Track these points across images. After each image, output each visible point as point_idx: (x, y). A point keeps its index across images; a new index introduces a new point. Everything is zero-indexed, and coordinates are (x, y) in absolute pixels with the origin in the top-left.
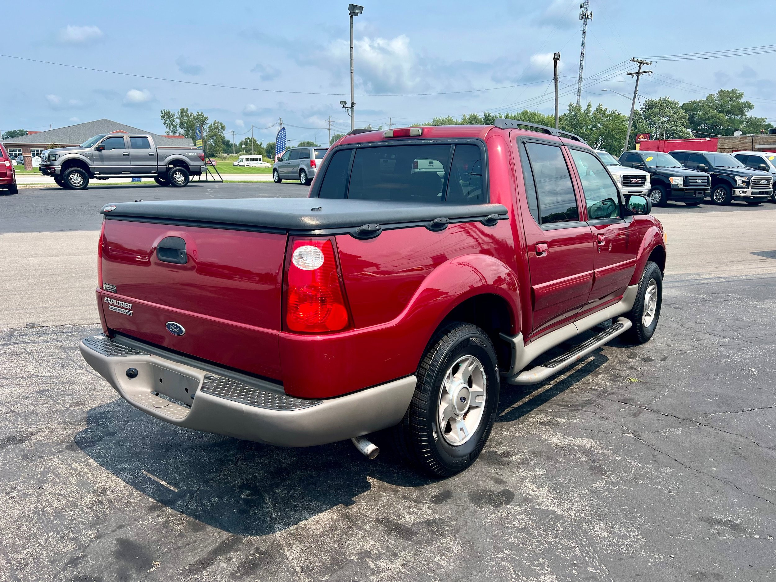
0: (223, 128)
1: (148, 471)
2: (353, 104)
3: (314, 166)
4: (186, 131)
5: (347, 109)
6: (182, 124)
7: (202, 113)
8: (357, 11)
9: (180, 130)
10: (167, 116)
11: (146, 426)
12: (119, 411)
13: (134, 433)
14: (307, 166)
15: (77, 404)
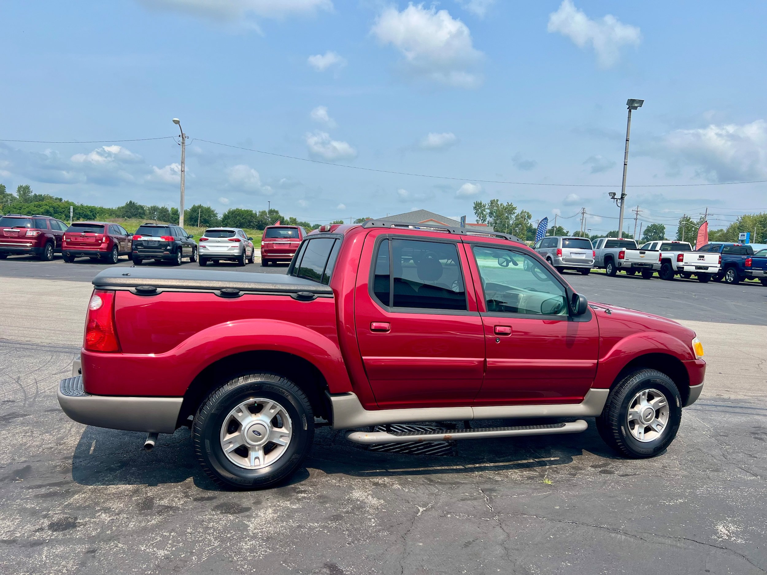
0: (529, 217)
2: (623, 195)
3: (560, 255)
4: (495, 220)
5: (616, 200)
6: (491, 214)
7: (512, 203)
8: (636, 105)
9: (488, 219)
10: (478, 207)
14: (553, 254)
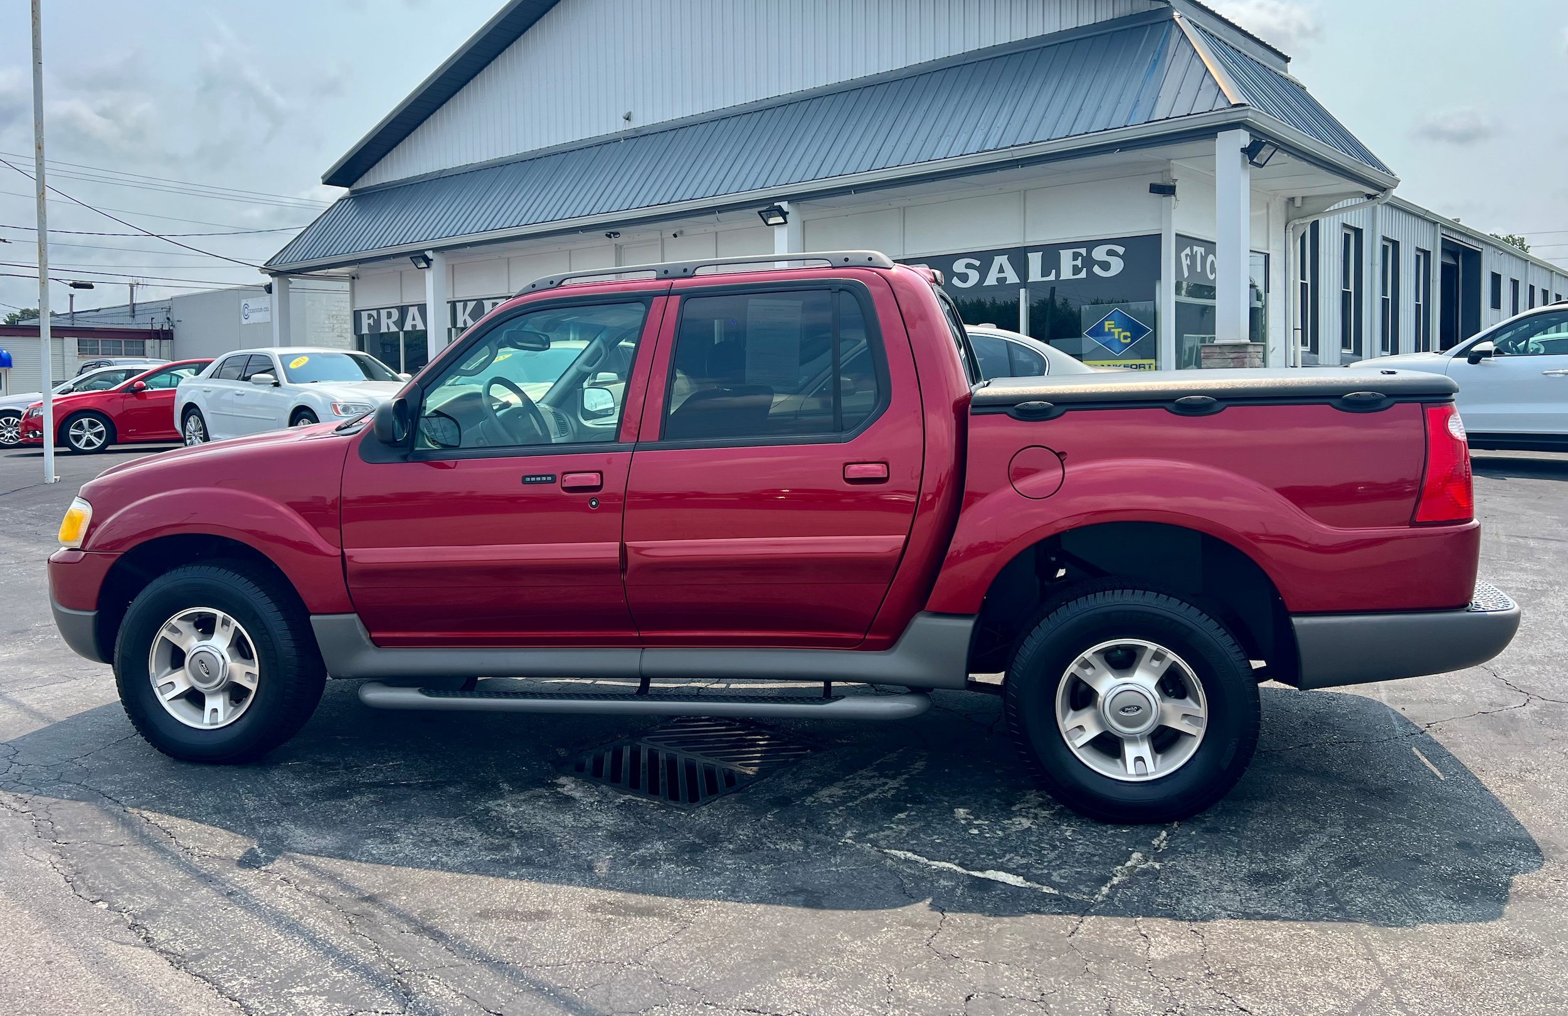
1: (1434, 776)
11: (1389, 837)
12: (1425, 891)
13: (1421, 832)
15: (1521, 952)
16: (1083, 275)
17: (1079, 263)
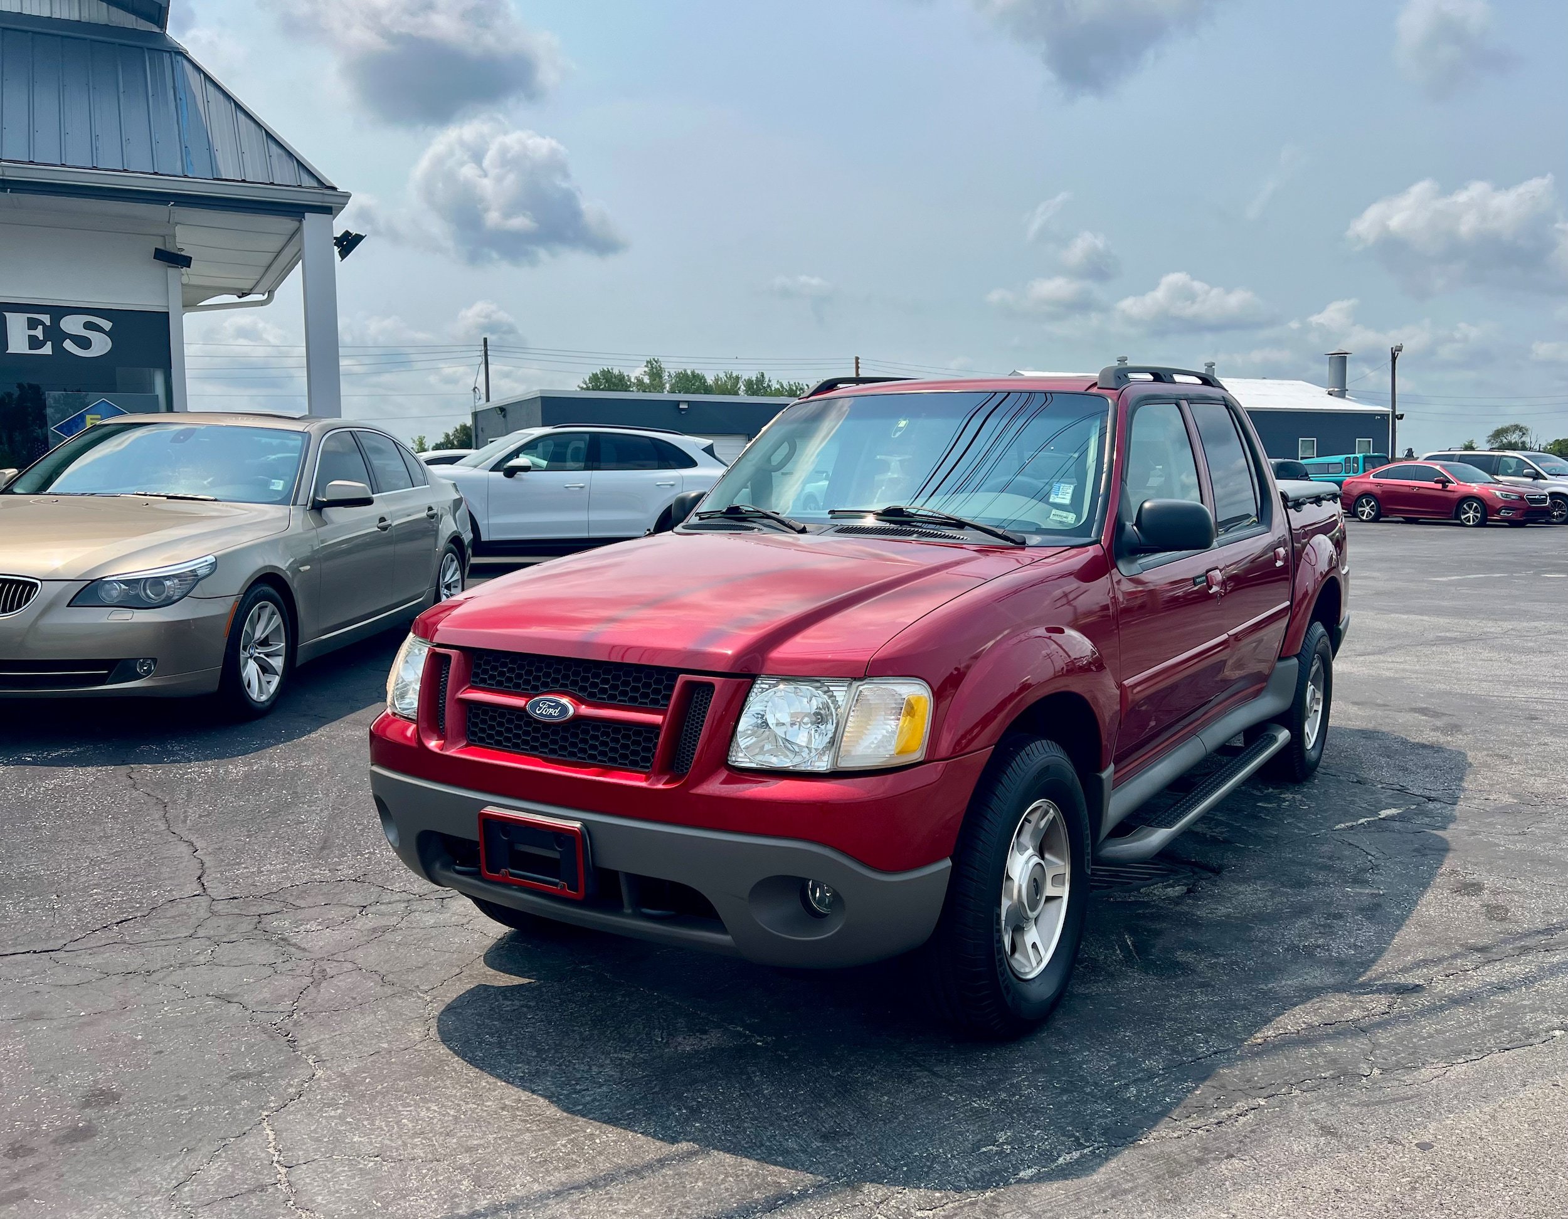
16: (47, 350)
17: (39, 333)
